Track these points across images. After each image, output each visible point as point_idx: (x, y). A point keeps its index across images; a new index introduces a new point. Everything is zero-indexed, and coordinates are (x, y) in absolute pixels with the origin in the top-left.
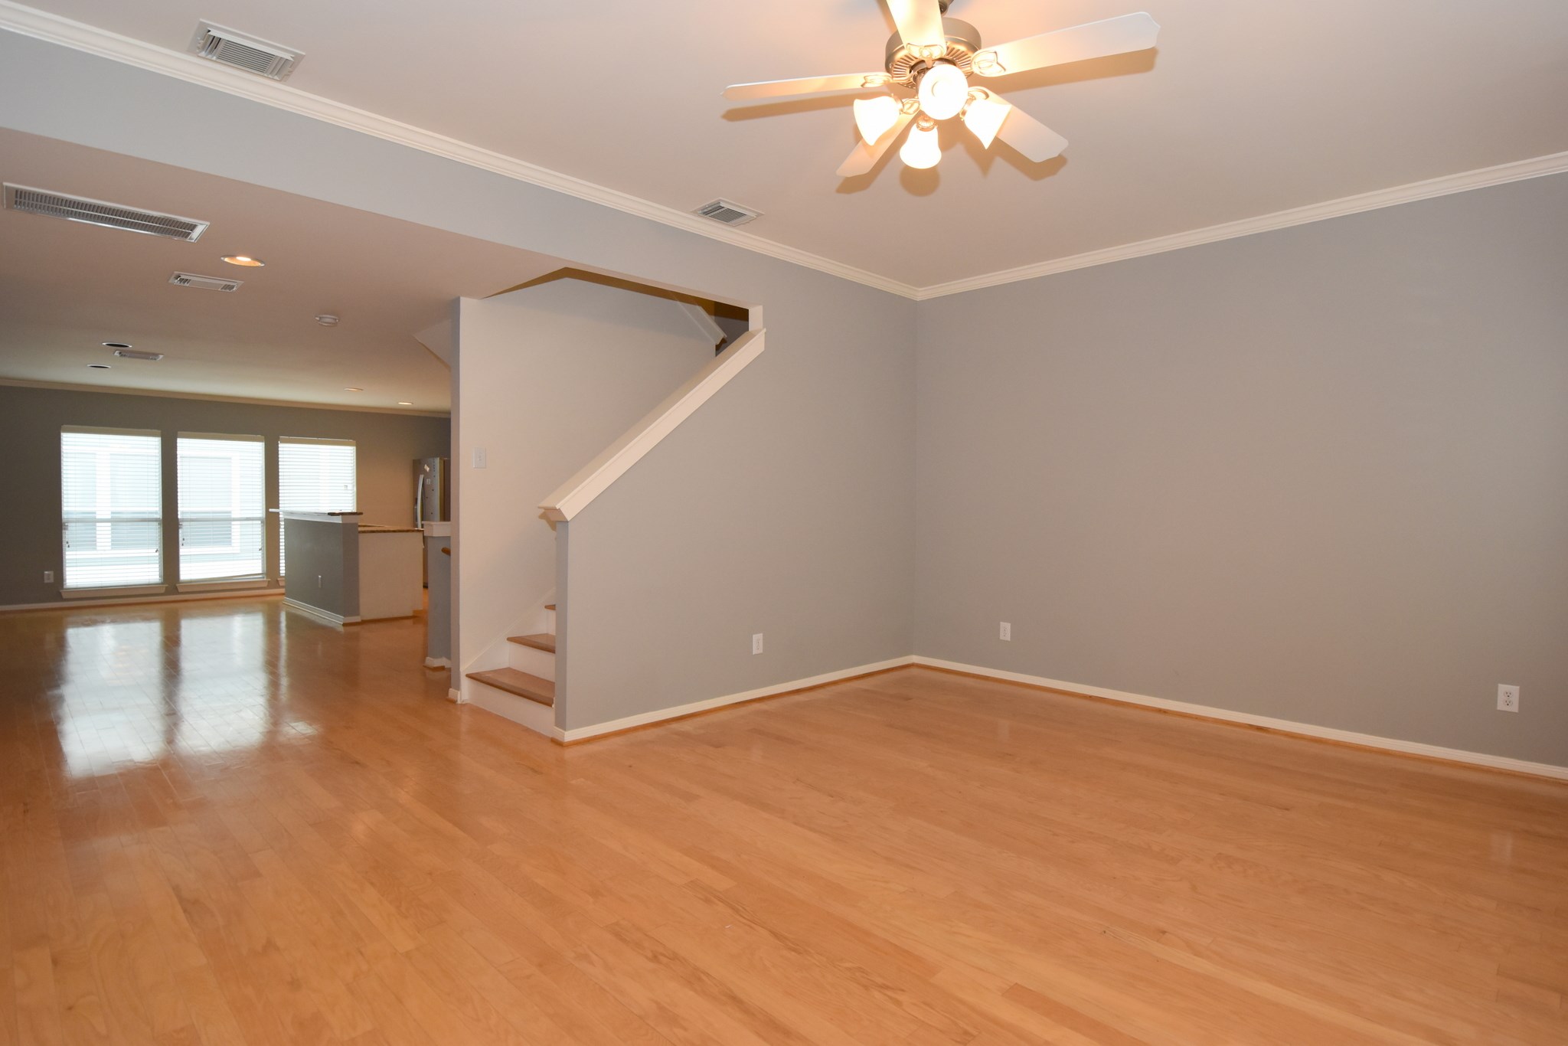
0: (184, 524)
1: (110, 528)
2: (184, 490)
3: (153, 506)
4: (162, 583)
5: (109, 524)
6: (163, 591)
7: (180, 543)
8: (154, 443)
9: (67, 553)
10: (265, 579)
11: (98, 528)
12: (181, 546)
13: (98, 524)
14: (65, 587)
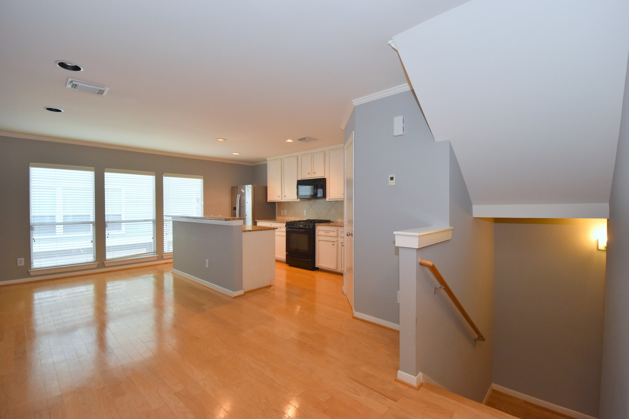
0: (109, 224)
1: (62, 229)
2: (109, 204)
3: (90, 214)
4: (95, 262)
5: (62, 226)
6: (96, 266)
7: (106, 236)
8: (90, 175)
9: (34, 245)
10: (155, 255)
11: (57, 229)
12: (107, 239)
13: (57, 226)
14: (32, 268)
